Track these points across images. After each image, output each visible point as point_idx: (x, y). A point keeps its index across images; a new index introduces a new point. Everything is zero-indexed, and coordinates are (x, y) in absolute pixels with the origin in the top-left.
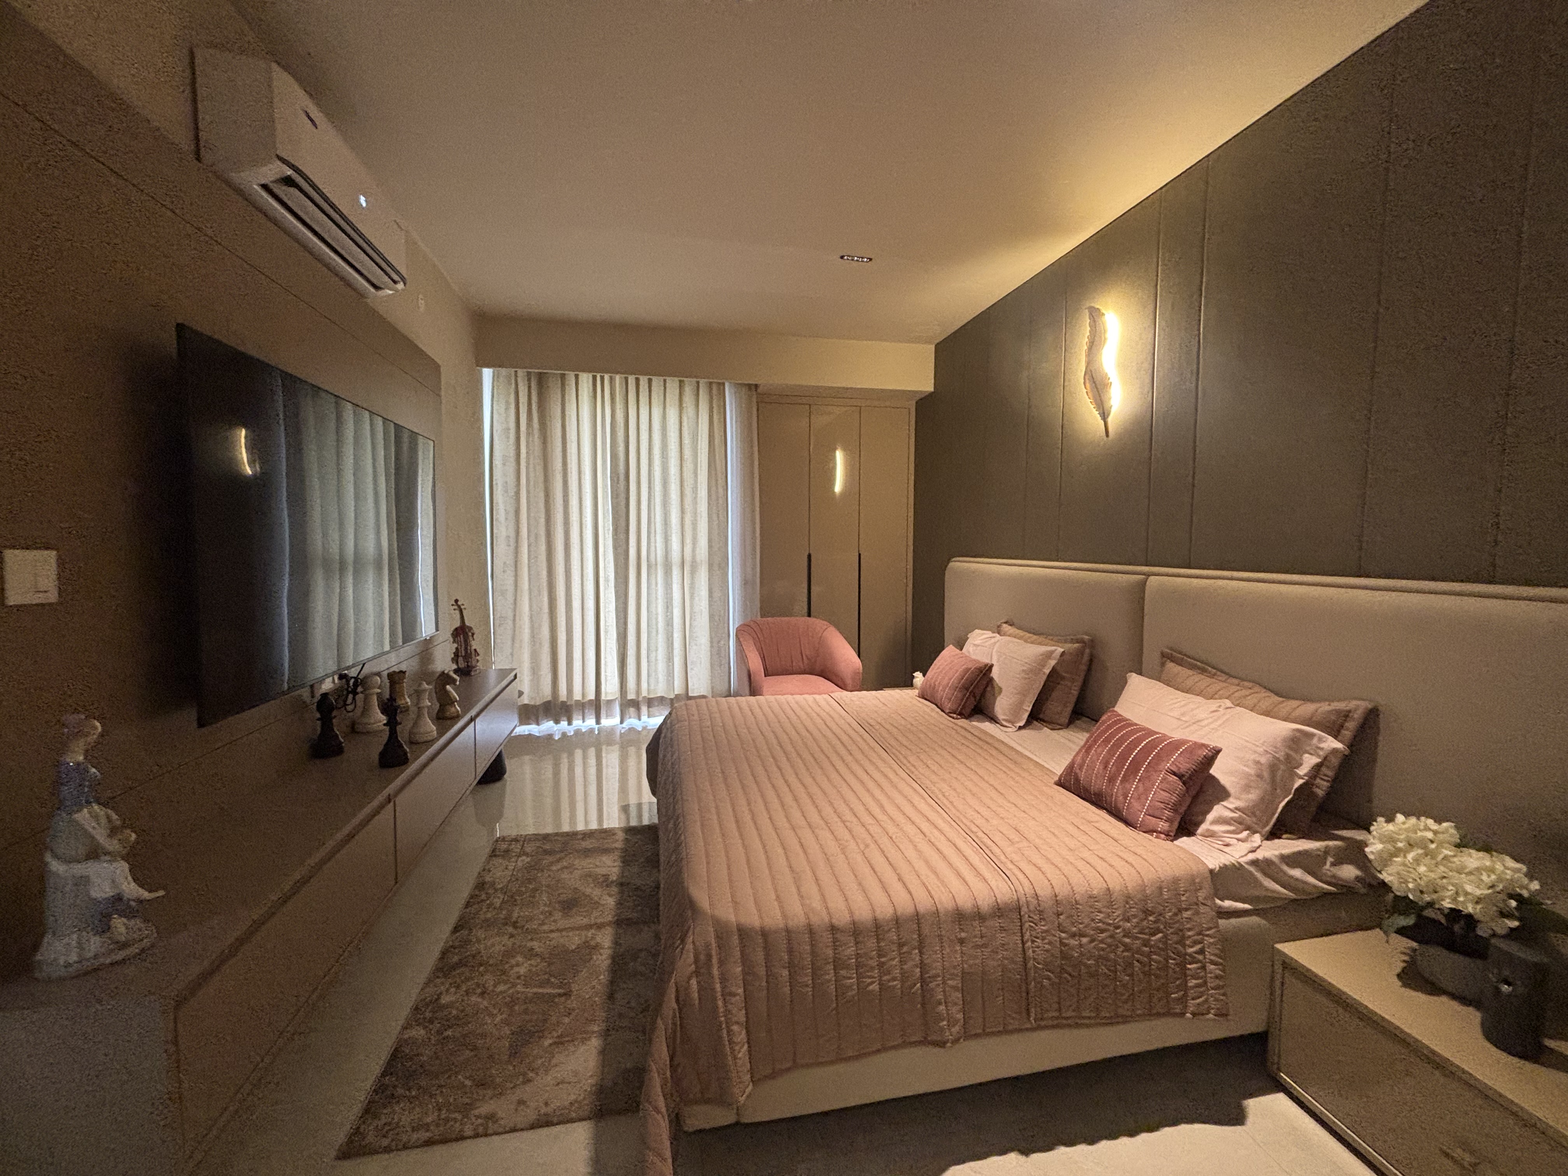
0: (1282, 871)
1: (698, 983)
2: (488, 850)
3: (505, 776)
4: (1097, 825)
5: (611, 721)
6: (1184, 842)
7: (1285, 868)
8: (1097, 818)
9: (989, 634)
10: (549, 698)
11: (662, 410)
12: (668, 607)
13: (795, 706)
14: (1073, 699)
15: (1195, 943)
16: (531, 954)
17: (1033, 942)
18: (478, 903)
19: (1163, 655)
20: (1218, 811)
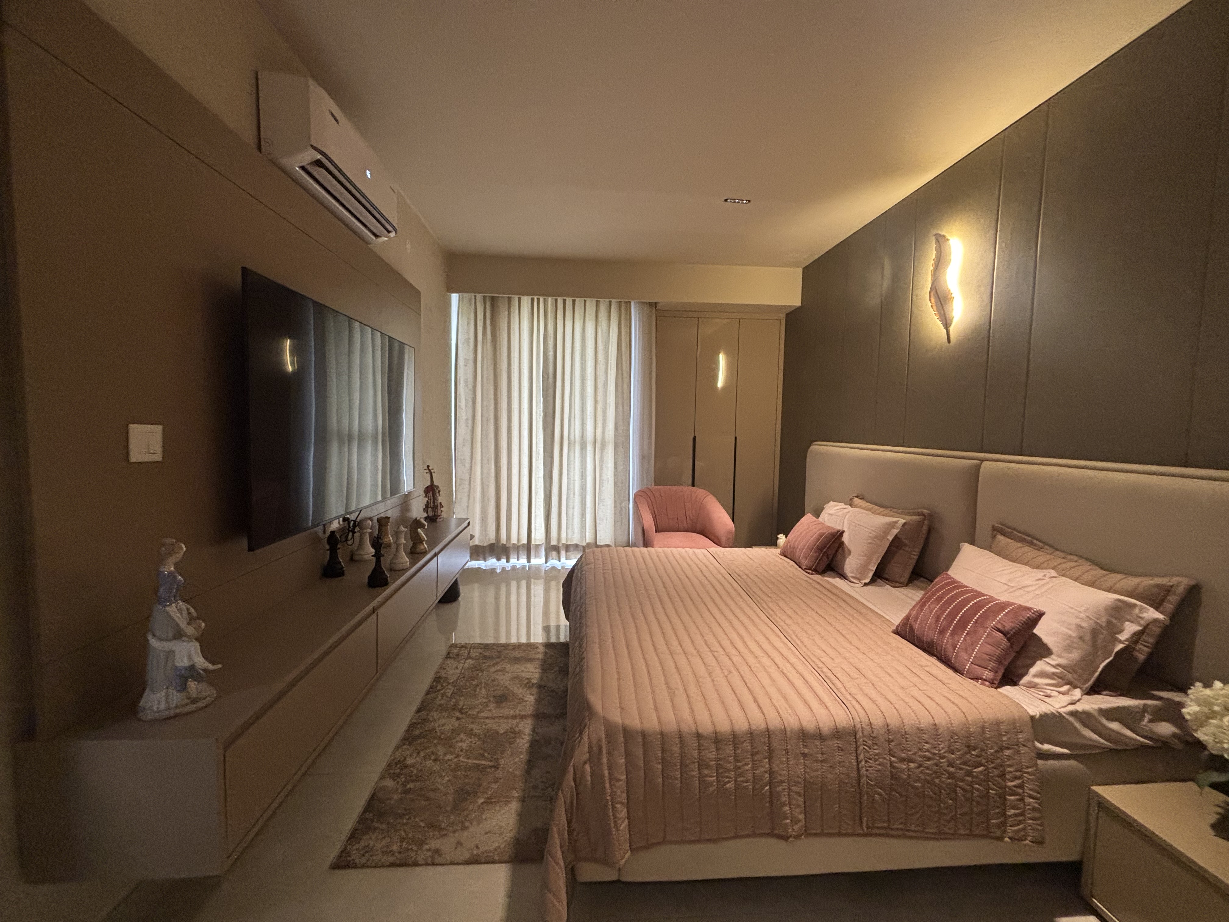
0: (1101, 724)
1: (591, 768)
2: (444, 653)
3: (460, 599)
4: (926, 668)
5: (538, 561)
6: (1007, 690)
7: (1104, 721)
8: (929, 664)
9: (842, 505)
10: (494, 541)
11: (582, 324)
12: (582, 476)
13: (678, 557)
14: (912, 563)
15: (1016, 778)
16: (471, 733)
17: (866, 762)
18: (435, 692)
19: (994, 529)
20: (1039, 666)
